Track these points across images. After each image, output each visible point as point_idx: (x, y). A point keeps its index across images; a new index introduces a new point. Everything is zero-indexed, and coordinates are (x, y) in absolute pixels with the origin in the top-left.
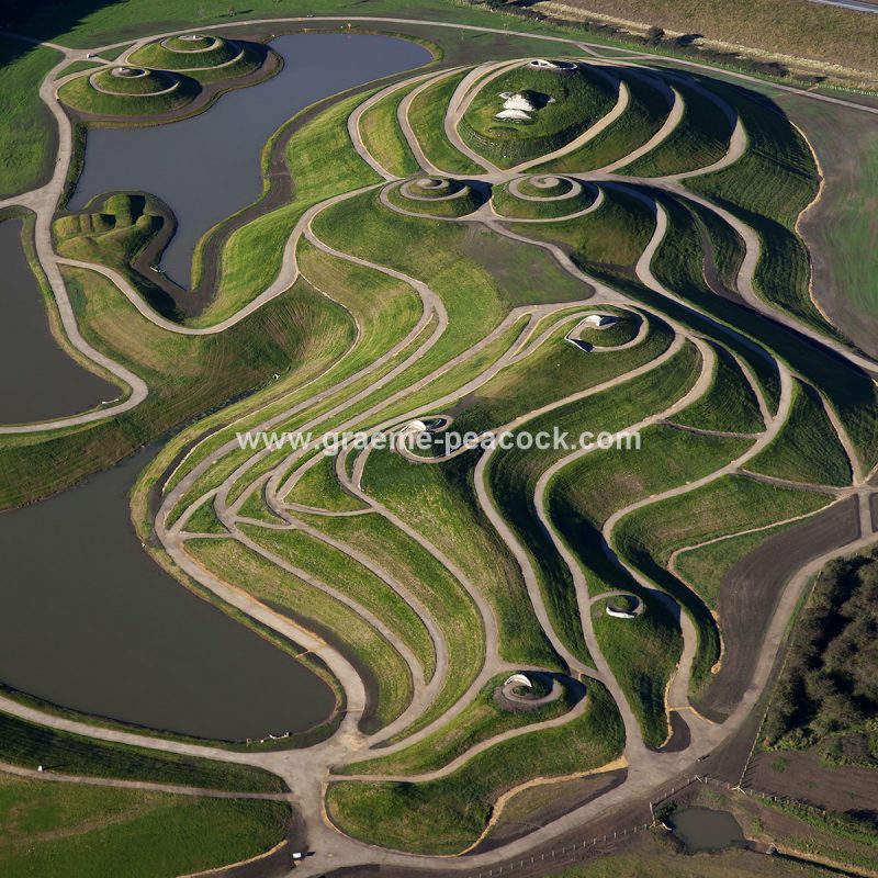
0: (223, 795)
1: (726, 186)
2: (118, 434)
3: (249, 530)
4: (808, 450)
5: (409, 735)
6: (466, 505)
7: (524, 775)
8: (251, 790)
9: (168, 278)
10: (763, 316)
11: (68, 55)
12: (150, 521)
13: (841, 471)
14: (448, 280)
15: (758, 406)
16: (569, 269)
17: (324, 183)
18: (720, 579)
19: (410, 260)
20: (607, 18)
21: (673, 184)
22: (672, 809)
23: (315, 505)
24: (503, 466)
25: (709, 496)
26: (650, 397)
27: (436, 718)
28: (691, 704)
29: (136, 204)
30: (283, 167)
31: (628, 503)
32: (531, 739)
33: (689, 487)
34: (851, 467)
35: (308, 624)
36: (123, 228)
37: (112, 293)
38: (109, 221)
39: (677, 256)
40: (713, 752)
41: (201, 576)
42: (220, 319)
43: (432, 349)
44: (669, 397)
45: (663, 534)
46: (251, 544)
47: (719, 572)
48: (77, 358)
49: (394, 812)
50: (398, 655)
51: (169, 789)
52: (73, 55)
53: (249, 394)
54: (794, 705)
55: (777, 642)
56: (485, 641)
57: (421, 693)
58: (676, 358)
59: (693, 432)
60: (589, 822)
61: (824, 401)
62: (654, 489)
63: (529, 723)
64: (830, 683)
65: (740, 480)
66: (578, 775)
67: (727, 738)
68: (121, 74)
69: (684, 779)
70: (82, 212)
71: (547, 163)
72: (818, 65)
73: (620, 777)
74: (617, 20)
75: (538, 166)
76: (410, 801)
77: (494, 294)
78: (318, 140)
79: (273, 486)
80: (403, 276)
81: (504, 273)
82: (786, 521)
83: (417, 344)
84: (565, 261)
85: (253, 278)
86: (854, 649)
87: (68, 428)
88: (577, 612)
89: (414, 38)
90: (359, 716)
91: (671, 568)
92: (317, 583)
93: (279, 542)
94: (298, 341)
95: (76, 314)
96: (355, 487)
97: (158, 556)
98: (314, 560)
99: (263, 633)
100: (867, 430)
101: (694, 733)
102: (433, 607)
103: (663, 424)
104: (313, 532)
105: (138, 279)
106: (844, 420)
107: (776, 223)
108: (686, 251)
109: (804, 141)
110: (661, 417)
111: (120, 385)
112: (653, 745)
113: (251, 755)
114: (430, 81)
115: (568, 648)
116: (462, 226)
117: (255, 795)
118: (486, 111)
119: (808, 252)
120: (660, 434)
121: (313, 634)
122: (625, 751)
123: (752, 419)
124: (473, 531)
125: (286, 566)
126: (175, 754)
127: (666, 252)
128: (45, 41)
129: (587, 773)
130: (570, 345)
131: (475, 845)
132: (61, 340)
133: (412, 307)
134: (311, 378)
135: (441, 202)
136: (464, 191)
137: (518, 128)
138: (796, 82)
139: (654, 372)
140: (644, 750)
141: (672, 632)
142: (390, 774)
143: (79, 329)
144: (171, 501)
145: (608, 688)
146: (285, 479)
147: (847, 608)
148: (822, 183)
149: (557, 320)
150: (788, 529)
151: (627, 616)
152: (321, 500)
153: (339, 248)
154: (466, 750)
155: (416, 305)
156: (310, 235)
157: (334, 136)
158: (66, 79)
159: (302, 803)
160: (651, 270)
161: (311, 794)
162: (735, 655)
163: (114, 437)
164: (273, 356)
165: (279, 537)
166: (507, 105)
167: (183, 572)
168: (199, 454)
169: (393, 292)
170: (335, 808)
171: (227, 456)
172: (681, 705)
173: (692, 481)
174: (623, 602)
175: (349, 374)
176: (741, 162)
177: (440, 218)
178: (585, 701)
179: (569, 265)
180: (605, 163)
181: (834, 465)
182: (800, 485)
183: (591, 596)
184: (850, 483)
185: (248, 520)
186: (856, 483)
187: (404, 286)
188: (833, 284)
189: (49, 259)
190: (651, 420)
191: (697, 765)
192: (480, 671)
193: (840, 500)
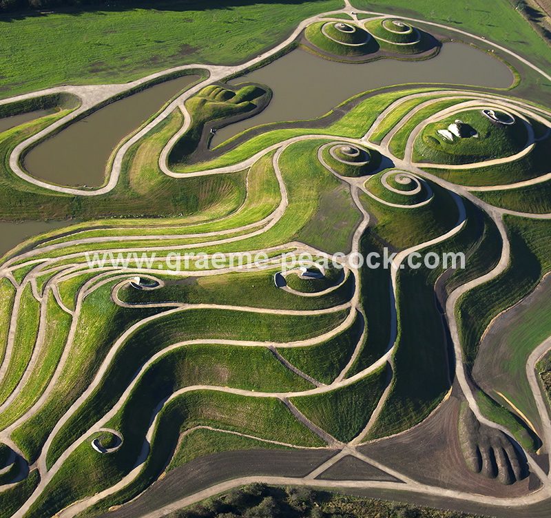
1: (533, 230)
2: (67, 206)
3: (27, 290)
4: (342, 409)
6: (105, 338)
9: (211, 139)
10: (444, 316)
11: (345, 9)
12: (9, 258)
13: (351, 431)
14: (298, 208)
15: (343, 368)
16: (356, 234)
17: (347, 126)
18: (196, 456)
19: (298, 187)
21: (498, 214)
23: (62, 294)
24: (159, 327)
25: (254, 405)
26: (282, 330)
29: (258, 92)
30: (349, 109)
31: (210, 384)
33: (251, 394)
34: (360, 432)
36: (231, 103)
38: (229, 96)
43: (238, 241)
44: (293, 337)
45: (208, 412)
46: (18, 298)
47: (202, 452)
48: (110, 158)
53: (155, 217)
56: (17, 419)
59: (283, 363)
61: (390, 385)
62: (232, 383)
65: (283, 405)
68: (339, 27)
71: (441, 170)
75: (432, 169)
77: (299, 228)
78: (378, 103)
79: (65, 272)
80: (284, 194)
81: (323, 219)
82: (281, 443)
83: (237, 235)
84: (362, 229)
85: (233, 159)
88: (84, 432)
91: (184, 434)
92: (12, 337)
93: (27, 304)
94: (211, 202)
95: (146, 135)
96: (81, 296)
98: (25, 324)
100: (398, 415)
103: (271, 350)
104: (44, 307)
105: (195, 132)
106: (389, 402)
110: (274, 345)
111: (106, 181)
116: (339, 182)
118: (439, 126)
119: (532, 291)
120: (263, 354)
123: (330, 374)
124: (89, 354)
125: (14, 319)
132: (119, 146)
133: (264, 213)
135: (342, 164)
136: (363, 163)
137: (442, 143)
139: (301, 317)
141: (118, 473)
143: (134, 143)
144: (30, 254)
145: (39, 485)
151: (98, 451)
152: (66, 293)
153: (280, 163)
155: (268, 213)
156: (282, 150)
158: (323, 19)
162: (135, 507)
163: (63, 206)
164: (191, 203)
165: (30, 301)
166: (449, 127)
168: (70, 239)
169: (270, 200)
171: (85, 244)
173: (256, 391)
174: (109, 440)
177: (333, 172)
178: (12, 485)
179: (359, 232)
180: (475, 184)
181: (350, 425)
182: (314, 426)
183: (103, 427)
184: (346, 442)
185: (34, 284)
186: (350, 444)
187: (278, 200)
188: (518, 317)
189: (179, 102)
190: (268, 344)
193: (327, 448)
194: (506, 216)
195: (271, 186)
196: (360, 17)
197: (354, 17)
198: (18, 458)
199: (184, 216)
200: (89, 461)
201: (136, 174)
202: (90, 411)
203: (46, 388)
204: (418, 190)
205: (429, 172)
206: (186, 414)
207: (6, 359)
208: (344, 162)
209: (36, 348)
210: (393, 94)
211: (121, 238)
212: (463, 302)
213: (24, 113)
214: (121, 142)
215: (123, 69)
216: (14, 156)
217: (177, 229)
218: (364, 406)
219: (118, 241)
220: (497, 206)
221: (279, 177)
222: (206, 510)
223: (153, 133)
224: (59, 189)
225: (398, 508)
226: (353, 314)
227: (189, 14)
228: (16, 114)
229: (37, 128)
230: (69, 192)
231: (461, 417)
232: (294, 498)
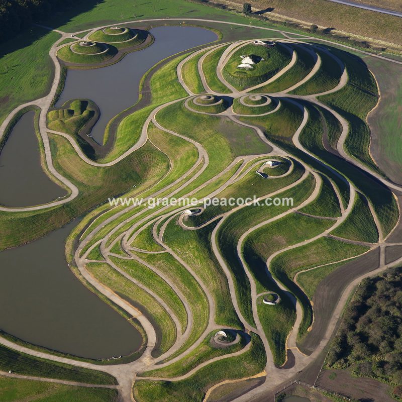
0: (88, 385)
1: (337, 99)
2: (64, 213)
3: (114, 259)
4: (360, 226)
5: (172, 359)
6: (206, 250)
7: (221, 379)
8: (101, 383)
9: (93, 139)
10: (347, 161)
11: (64, 35)
12: (73, 254)
13: (374, 235)
14: (211, 143)
15: (339, 204)
16: (263, 139)
17: (164, 96)
18: (316, 286)
19: (195, 133)
20: (295, 20)
21: (312, 98)
22: (283, 396)
23: (142, 248)
25: (314, 247)
27: (185, 351)
28: (297, 346)
29: (84, 105)
30: (148, 88)
31: (279, 249)
32: (225, 361)
33: (306, 242)
34: (378, 234)
35: (135, 304)
36: (77, 116)
37: (69, 147)
38: (71, 113)
39: (311, 133)
40: (304, 369)
41: (91, 280)
42: (112, 160)
43: (201, 175)
44: (300, 201)
45: (294, 264)
46: (114, 266)
47: (315, 283)
48: (50, 177)
49: (161, 395)
50: (172, 320)
51: (65, 382)
52: (66, 36)
53: (122, 194)
54: (341, 348)
55: (337, 317)
56: (209, 314)
57: (179, 339)
58: (304, 181)
59: (309, 216)
61: (368, 202)
62: (290, 243)
63: (224, 354)
64: (357, 337)
65: (329, 239)
66: (244, 379)
67: (311, 363)
68: (84, 45)
69: (290, 382)
70: (60, 108)
71: (259, 88)
72: (383, 43)
73: (262, 380)
74: (299, 21)
75: (255, 90)
76: (169, 390)
77: (229, 150)
78: (164, 76)
79: (126, 238)
80: (192, 141)
81: (235, 140)
82: (347, 259)
83: (195, 173)
84: (261, 135)
85: (129, 140)
86: (370, 321)
87: (42, 209)
88: (251, 301)
89: (211, 28)
90: (152, 348)
91: (295, 281)
92: (140, 285)
93: (126, 265)
94: (145, 170)
95: (52, 156)
96: (160, 241)
97: (74, 270)
98: (140, 274)
99: (115, 308)
100: (386, 216)
101: (297, 360)
102: (189, 298)
103: (296, 213)
104: (141, 261)
105: (80, 140)
106: (377, 211)
107: (357, 117)
108: (316, 130)
109: (374, 79)
110: (295, 209)
111: (67, 189)
112: (278, 365)
113: (103, 366)
114: (213, 49)
115: (245, 318)
116: (219, 118)
117: (102, 386)
118: (234, 64)
119: (370, 131)
120: (294, 217)
121: (137, 309)
122: (266, 367)
123: (336, 211)
124: (208, 262)
125: (128, 276)
126: (70, 365)
127: (306, 131)
128: (54, 29)
129: (248, 378)
130: (258, 175)
132: (45, 168)
133: (194, 155)
134: (149, 187)
135: (210, 107)
136: (221, 101)
137: (247, 72)
138: (373, 50)
139: (294, 188)
140: (274, 368)
141: (292, 311)
142: (162, 377)
143: (53, 163)
144: (82, 245)
145: (261, 338)
146: (131, 236)
147: (369, 302)
148: (380, 99)
149: (254, 163)
150: (348, 263)
151: (272, 304)
152: (145, 246)
153: (165, 127)
154: (196, 366)
155: (196, 154)
156: (154, 121)
157: (170, 75)
158: (61, 47)
159: (123, 390)
160: (299, 139)
161: (127, 386)
162: (319, 322)
163: (62, 214)
164: (134, 177)
165: (126, 263)
166: (243, 61)
167: (84, 278)
168: (97, 223)
169: (187, 148)
170: (136, 392)
171: (109, 224)
172: (293, 346)
173: (308, 239)
174: (271, 297)
175: (164, 186)
176: (344, 88)
177: (209, 114)
178: (250, 343)
179: (263, 137)
180: (284, 88)
181: (371, 232)
182: (355, 242)
183: (257, 294)
184: (377, 241)
185: (113, 255)
186: (380, 241)
188: (379, 146)
189: (44, 131)
191: (297, 375)
192: (206, 329)
193: (372, 249)
194: (318, 98)
195: (175, 142)
198: (236, 332)
200: (272, 313)
201: (81, 177)
202: (243, 290)
203: (203, 292)
204: (269, 101)
205: (255, 93)
206: (284, 271)
207: (155, 297)
209: (167, 281)
212: (348, 150)
218: (368, 219)
220: (307, 95)
221: (176, 134)
223: (56, 152)
224: (47, 206)
230: (56, 205)
232: (389, 276)
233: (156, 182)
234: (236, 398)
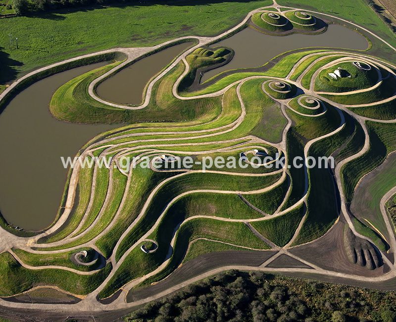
2: (121, 115)
4: (279, 228)
5: (44, 250)
6: (147, 189)
7: (54, 283)
9: (201, 78)
10: (334, 176)
11: (274, 5)
12: (90, 144)
13: (284, 241)
14: (251, 116)
15: (279, 206)
16: (284, 131)
17: (277, 71)
18: (199, 255)
19: (251, 105)
21: (362, 120)
24: (176, 183)
25: (230, 226)
26: (245, 185)
28: (129, 291)
29: (226, 52)
30: (278, 61)
31: (205, 214)
32: (68, 273)
33: (228, 220)
34: (289, 241)
35: (76, 199)
36: (211, 58)
38: (210, 54)
39: (329, 144)
40: (111, 311)
41: (77, 168)
44: (251, 189)
45: (204, 230)
46: (96, 166)
47: (202, 252)
48: (145, 88)
50: (79, 223)
53: (171, 122)
54: (149, 311)
55: (183, 286)
56: (99, 234)
57: (65, 239)
58: (269, 176)
59: (246, 203)
60: (47, 310)
61: (305, 215)
62: (217, 214)
63: (73, 268)
65: (246, 226)
66: (68, 293)
67: (122, 309)
68: (270, 16)
71: (330, 95)
73: (76, 301)
75: (326, 95)
77: (253, 128)
78: (294, 58)
79: (122, 152)
80: (243, 109)
81: (266, 122)
82: (245, 247)
83: (218, 131)
84: (287, 128)
85: (214, 89)
88: (136, 241)
89: (370, 41)
90: (45, 235)
91: (191, 243)
92: (93, 188)
93: (101, 170)
94: (202, 113)
95: (164, 76)
97: (77, 156)
98: (101, 181)
99: (64, 194)
100: (310, 231)
101: (116, 301)
102: (104, 215)
103: (239, 196)
104: (111, 172)
105: (192, 74)
106: (305, 224)
107: (386, 148)
108: (335, 143)
110: (241, 193)
111: (143, 101)
112: (100, 297)
115: (118, 251)
116: (274, 102)
118: (329, 71)
119: (382, 163)
120: (235, 198)
121: (73, 203)
122: (90, 294)
123: (272, 209)
124: (138, 198)
125: (94, 178)
127: (326, 141)
129: (70, 294)
131: (9, 297)
132: (149, 82)
133: (233, 119)
134: (186, 126)
137: (330, 80)
139: (256, 177)
140: (94, 297)
141: (156, 264)
143: (158, 80)
144: (101, 142)
145: (112, 271)
146: (127, 152)
151: (145, 251)
153: (241, 91)
154: (47, 265)
155: (235, 119)
156: (241, 84)
157: (297, 59)
158: (262, 11)
160: (312, 144)
162: (165, 283)
163: (119, 115)
164: (191, 114)
165: (103, 169)
166: (335, 72)
168: (124, 134)
169: (236, 112)
171: (133, 137)
172: (127, 289)
173: (231, 218)
174: (151, 245)
177: (271, 96)
178: (97, 271)
179: (286, 130)
180: (349, 103)
181: (284, 237)
182: (264, 238)
183: (147, 238)
184: (282, 246)
186: (284, 248)
187: (240, 112)
188: (375, 177)
189: (182, 57)
190: (237, 192)
191: (100, 312)
192: (85, 243)
193: (271, 250)
194: (367, 121)
195: (236, 104)
196: (282, 10)
197: (279, 10)
198: (100, 256)
199: (187, 121)
200: (140, 257)
201: (159, 97)
202: (139, 230)
203: (114, 217)
204: (318, 106)
205: (324, 97)
206: (192, 231)
207: (91, 201)
208: (277, 91)
209: (108, 195)
210: (302, 53)
211: (153, 134)
212: (344, 169)
213: (95, 63)
214: (151, 80)
215: (150, 38)
216: (91, 87)
217: (184, 128)
218: (291, 227)
219: (151, 135)
220: (362, 115)
221: (240, 100)
222: (206, 284)
223: (168, 75)
224: (117, 106)
225: (312, 283)
226: (284, 175)
227: (186, 8)
228: (90, 64)
229: (103, 71)
231: (345, 233)
232: (254, 277)
233: (195, 125)
234: (45, 303)
